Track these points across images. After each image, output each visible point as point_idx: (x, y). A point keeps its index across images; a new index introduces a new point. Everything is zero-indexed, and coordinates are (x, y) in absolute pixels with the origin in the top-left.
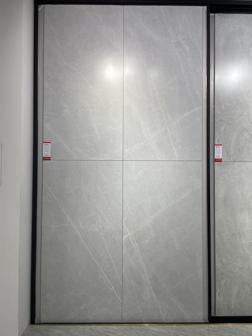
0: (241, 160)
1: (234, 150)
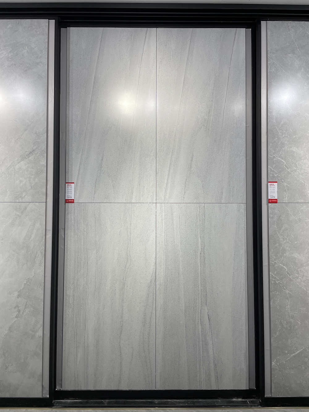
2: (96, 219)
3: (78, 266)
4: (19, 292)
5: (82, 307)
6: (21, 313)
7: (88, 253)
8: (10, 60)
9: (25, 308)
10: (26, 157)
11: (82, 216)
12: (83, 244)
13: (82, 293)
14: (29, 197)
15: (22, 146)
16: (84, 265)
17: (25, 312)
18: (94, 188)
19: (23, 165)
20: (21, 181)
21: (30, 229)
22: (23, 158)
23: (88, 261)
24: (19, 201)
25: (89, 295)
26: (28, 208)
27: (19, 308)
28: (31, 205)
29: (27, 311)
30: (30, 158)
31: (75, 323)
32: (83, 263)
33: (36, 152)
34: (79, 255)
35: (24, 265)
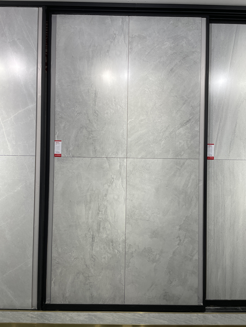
0: (79, 156)
1: (73, 146)
2: (231, 173)
3: (217, 207)
4: (180, 226)
5: (221, 239)
6: (182, 242)
7: (225, 198)
8: (172, 49)
9: (184, 238)
10: (185, 125)
11: (220, 170)
12: (221, 191)
13: (221, 228)
14: (186, 155)
15: (181, 116)
16: (221, 207)
17: (185, 241)
18: (229, 148)
19: (182, 131)
20: (180, 143)
21: (187, 179)
22: (182, 125)
23: (225, 204)
24: (179, 158)
25: (226, 229)
26: (185, 164)
27: (180, 238)
28: (188, 161)
29: (186, 241)
30: (187, 125)
31: (215, 250)
32: (221, 206)
33: (192, 121)
34: (218, 199)
35: (183, 206)
